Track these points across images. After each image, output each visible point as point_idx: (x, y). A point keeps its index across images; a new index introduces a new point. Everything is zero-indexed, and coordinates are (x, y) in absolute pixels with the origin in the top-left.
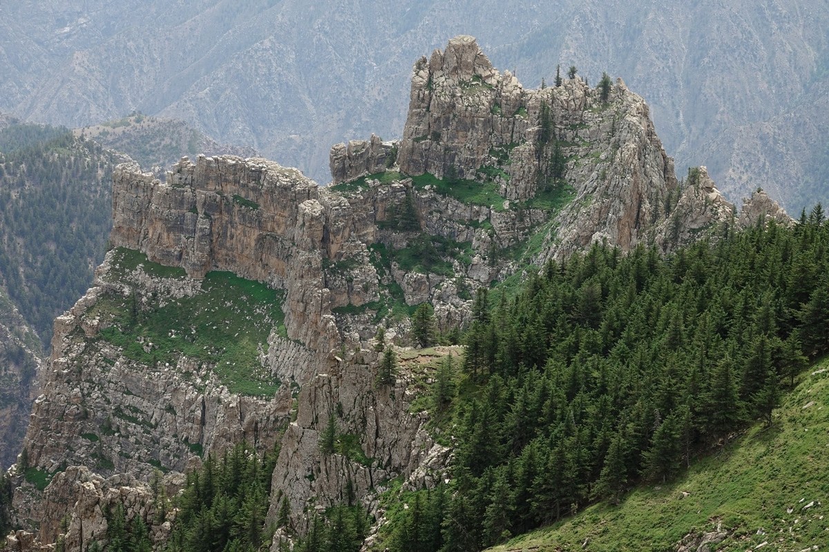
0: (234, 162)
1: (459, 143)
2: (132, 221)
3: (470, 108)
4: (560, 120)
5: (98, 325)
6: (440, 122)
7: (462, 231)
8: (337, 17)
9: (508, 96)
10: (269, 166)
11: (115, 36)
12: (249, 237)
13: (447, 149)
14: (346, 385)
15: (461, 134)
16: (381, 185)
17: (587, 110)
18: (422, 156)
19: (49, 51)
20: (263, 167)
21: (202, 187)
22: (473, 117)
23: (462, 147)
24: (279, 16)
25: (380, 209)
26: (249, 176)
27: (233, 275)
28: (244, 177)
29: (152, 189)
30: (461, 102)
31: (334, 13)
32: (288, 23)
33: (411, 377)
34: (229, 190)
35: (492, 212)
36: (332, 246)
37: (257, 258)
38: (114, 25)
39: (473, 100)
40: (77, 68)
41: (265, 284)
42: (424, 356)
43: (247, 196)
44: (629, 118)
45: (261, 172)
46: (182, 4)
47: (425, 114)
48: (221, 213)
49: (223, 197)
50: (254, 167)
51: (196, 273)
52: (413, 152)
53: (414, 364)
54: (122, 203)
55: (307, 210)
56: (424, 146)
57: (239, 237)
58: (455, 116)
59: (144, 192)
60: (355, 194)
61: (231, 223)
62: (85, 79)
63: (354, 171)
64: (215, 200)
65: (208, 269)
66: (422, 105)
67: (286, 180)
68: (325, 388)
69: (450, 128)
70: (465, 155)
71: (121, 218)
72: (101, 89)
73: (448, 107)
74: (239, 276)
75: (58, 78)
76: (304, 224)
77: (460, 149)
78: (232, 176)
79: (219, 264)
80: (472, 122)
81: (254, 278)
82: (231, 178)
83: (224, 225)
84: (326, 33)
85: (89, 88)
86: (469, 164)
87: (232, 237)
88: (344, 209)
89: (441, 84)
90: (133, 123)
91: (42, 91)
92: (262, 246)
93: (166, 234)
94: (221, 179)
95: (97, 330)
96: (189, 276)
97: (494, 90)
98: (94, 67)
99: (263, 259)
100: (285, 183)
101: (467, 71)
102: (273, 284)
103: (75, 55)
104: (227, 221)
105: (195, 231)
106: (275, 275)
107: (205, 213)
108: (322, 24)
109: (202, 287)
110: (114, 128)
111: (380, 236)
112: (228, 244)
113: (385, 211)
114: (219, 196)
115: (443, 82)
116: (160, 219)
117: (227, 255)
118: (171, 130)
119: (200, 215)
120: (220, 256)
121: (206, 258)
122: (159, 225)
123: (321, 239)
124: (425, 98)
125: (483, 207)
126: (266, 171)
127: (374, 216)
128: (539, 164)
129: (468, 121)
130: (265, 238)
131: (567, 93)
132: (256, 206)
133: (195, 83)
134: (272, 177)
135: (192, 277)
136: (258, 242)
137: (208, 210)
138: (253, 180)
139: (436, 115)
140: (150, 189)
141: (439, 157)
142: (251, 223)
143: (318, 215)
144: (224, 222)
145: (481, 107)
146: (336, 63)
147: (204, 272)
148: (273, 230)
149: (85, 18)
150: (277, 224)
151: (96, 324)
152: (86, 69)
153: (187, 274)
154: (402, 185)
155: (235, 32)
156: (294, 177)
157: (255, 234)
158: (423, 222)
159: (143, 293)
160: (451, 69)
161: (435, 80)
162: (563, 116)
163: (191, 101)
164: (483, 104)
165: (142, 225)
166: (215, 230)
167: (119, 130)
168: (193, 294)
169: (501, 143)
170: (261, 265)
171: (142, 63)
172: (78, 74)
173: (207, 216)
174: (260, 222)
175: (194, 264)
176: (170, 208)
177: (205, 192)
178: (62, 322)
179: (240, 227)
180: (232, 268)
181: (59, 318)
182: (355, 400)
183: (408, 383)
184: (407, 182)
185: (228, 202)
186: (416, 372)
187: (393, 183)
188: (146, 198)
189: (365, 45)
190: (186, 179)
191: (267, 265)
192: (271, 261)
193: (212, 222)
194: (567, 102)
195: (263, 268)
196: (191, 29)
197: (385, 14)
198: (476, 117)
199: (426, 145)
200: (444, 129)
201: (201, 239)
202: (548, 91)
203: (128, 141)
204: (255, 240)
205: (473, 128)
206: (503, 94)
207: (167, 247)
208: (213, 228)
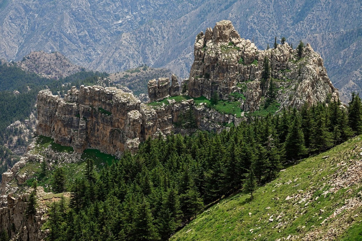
0: (99, 90)
1: (219, 80)
2: (47, 121)
3: (225, 60)
4: (275, 67)
5: (25, 177)
6: (209, 68)
7: (219, 128)
8: (261, 14)
9: (247, 54)
10: (117, 92)
11: (144, 25)
12: (106, 131)
13: (213, 83)
14: (17, 213)
15: (221, 74)
16: (176, 103)
17: (290, 61)
18: (199, 87)
19: (111, 33)
20: (114, 92)
21: (82, 103)
22: (227, 65)
23: (221, 82)
24: (230, 14)
25: (175, 116)
26: (106, 97)
27: (98, 151)
28: (104, 98)
29: (57, 104)
30: (221, 57)
31: (259, 12)
32: (235, 18)
33: (45, 210)
34: (96, 105)
35: (235, 118)
36: (146, 136)
37: (110, 142)
38: (145, 20)
39: (228, 56)
40: (124, 42)
41: (114, 156)
42: (56, 197)
43: (105, 108)
44: (307, 66)
45: (112, 95)
46: (181, 8)
47: (201, 63)
48: (92, 117)
49: (93, 109)
50: (108, 92)
51: (78, 150)
52: (194, 84)
53: (49, 202)
54: (42, 111)
55: (131, 116)
56: (200, 81)
57: (101, 130)
58: (217, 64)
59: (53, 105)
60: (160, 107)
61: (97, 123)
62: (127, 48)
63: (161, 95)
64: (89, 110)
65: (85, 148)
66: (200, 58)
67: (124, 99)
68: (7, 215)
69: (215, 71)
70: (223, 86)
71: (41, 119)
72: (136, 53)
73: (214, 60)
74: (101, 152)
75: (114, 47)
76: (130, 124)
77: (220, 83)
78: (98, 97)
79: (92, 145)
80: (227, 68)
81: (109, 153)
82: (97, 98)
83: (94, 124)
84: (255, 23)
85: (130, 52)
86: (225, 91)
87: (98, 131)
88: (153, 116)
89: (210, 47)
90: (142, 71)
91: (105, 54)
92: (113, 136)
93: (63, 128)
94: (92, 99)
95: (24, 180)
96: (75, 151)
97: (241, 51)
98: (133, 41)
99: (114, 143)
100: (124, 101)
101: (226, 40)
102: (118, 156)
103: (123, 35)
104: (95, 122)
105: (78, 127)
106: (119, 152)
107: (84, 117)
108: (253, 18)
109: (81, 158)
110: (132, 73)
111: (175, 130)
112: (96, 134)
113: (178, 117)
114: (91, 108)
115: (212, 46)
116: (60, 120)
117: (95, 140)
118: (162, 74)
119: (81, 119)
120: (92, 141)
121: (84, 142)
122: (60, 123)
123: (140, 132)
124: (201, 55)
125: (230, 115)
126: (115, 94)
127: (172, 119)
128: (262, 92)
129: (225, 67)
130: (114, 131)
131: (280, 52)
132: (110, 114)
133: (185, 50)
134: (117, 98)
135: (76, 152)
136: (111, 133)
137: (85, 116)
138: (108, 99)
139: (207, 64)
140: (56, 104)
141: (208, 87)
142: (107, 123)
143: (137, 118)
144: (93, 122)
145: (232, 60)
146: (260, 39)
147: (83, 149)
148: (119, 127)
149: (130, 15)
150: (120, 124)
151: (24, 177)
152: (128, 42)
153: (74, 151)
154: (187, 103)
155: (207, 22)
156: (129, 98)
157: (109, 129)
158: (199, 123)
159: (50, 161)
160: (216, 39)
161: (207, 45)
162: (277, 65)
163: (182, 59)
164: (233, 58)
165: (53, 123)
166: (89, 126)
167: (134, 74)
168: (76, 161)
169: (243, 80)
170: (112, 146)
171: (158, 39)
172: (124, 45)
173: (85, 119)
174: (111, 122)
175: (77, 145)
176: (65, 114)
177: (83, 106)
178: (6, 175)
179: (101, 125)
180: (98, 148)
181: (4, 173)
182: (22, 222)
183: (43, 213)
184: (191, 101)
185: (95, 111)
186: (49, 207)
187: (183, 102)
188: (54, 109)
189: (276, 29)
190: (74, 99)
191: (115, 146)
192: (118, 144)
193: (87, 123)
194: (280, 57)
195: (114, 147)
196: (184, 21)
197: (287, 13)
198: (229, 65)
199: (202, 81)
200: (212, 72)
201: (81, 131)
202: (269, 51)
203: (139, 80)
204: (109, 132)
205: (227, 71)
206: (245, 53)
207: (64, 135)
208: (88, 126)
